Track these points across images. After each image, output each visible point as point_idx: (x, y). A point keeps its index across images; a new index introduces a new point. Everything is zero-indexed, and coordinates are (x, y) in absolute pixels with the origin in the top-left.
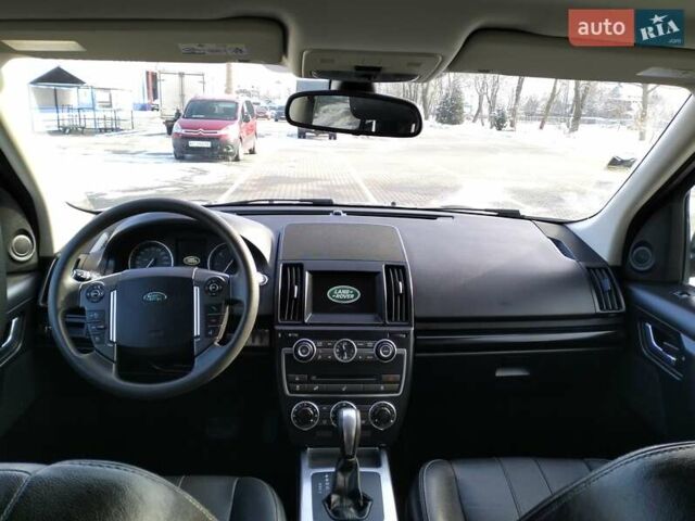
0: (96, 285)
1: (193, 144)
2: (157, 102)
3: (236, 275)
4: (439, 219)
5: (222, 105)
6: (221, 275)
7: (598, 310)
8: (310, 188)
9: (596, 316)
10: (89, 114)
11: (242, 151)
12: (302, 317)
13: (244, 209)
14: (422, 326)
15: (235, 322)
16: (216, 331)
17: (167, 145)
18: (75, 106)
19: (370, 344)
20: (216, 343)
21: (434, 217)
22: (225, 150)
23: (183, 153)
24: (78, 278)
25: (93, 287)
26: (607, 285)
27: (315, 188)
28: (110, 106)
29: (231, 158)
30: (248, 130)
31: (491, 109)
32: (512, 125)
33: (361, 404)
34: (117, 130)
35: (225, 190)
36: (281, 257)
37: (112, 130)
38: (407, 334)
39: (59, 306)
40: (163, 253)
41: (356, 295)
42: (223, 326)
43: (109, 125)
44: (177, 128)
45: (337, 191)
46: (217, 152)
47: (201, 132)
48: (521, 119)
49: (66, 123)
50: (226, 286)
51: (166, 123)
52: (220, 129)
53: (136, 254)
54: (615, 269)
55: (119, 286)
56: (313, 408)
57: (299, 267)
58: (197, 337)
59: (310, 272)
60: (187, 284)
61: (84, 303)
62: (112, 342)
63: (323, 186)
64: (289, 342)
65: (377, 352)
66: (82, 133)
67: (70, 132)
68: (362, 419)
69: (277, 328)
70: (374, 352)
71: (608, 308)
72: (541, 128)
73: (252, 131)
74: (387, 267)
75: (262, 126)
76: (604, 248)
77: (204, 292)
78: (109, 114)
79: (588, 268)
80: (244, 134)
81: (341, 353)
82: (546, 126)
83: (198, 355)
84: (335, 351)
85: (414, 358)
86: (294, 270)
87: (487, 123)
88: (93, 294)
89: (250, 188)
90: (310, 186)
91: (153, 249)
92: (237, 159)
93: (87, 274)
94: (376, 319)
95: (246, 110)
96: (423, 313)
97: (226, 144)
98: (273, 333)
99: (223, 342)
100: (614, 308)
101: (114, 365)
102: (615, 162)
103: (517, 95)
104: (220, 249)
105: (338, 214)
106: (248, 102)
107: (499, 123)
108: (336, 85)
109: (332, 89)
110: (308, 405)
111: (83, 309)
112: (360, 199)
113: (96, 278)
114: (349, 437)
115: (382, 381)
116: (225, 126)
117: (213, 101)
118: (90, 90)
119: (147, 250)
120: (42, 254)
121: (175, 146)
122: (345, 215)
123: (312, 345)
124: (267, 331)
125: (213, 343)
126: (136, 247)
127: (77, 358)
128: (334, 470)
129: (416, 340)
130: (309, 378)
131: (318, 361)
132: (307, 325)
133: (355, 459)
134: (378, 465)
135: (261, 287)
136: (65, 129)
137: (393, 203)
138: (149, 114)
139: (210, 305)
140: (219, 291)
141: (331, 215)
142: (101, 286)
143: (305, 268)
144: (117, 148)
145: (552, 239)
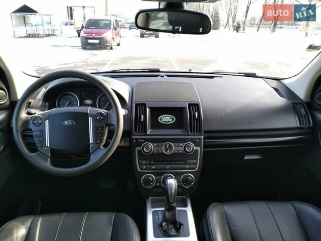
0: (38, 117)
1: (90, 41)
2: (72, 21)
3: (111, 111)
5: (104, 22)
6: (103, 111)
7: (299, 125)
8: (147, 62)
9: (298, 128)
10: (41, 28)
11: (114, 44)
12: (145, 131)
13: (115, 74)
14: (207, 135)
15: (111, 134)
16: (101, 140)
17: (78, 42)
18: (34, 24)
19: (181, 145)
20: (102, 147)
22: (106, 44)
23: (86, 45)
24: (29, 113)
25: (36, 118)
26: (303, 112)
27: (149, 62)
28: (51, 23)
29: (108, 48)
30: (116, 34)
31: (234, 21)
32: (243, 30)
33: (177, 176)
34: (54, 35)
35: (106, 64)
36: (134, 101)
37: (52, 35)
38: (200, 139)
40: (75, 101)
41: (173, 119)
42: (105, 138)
43: (50, 33)
44: (82, 34)
45: (160, 63)
46: (102, 45)
47: (94, 35)
48: (248, 26)
49: (30, 32)
50: (106, 117)
51: (77, 31)
52: (103, 34)
53: (60, 99)
55: (49, 117)
56: (152, 177)
57: (143, 105)
58: (92, 144)
59: (149, 108)
60: (85, 116)
61: (31, 126)
62: (47, 147)
63: (153, 61)
64: (140, 144)
65: (185, 149)
66: (38, 37)
67: (32, 37)
68: (177, 182)
69: (133, 137)
70: (183, 149)
71: (303, 124)
72: (258, 31)
73: (118, 34)
74: (189, 105)
75: (123, 32)
77: (95, 120)
78: (50, 27)
79: (293, 104)
80: (114, 36)
81: (166, 150)
82: (261, 29)
83: (92, 153)
84: (163, 148)
85: (204, 151)
86: (141, 106)
87: (232, 29)
88: (36, 122)
89: (118, 63)
90: (147, 61)
91: (68, 96)
92: (111, 48)
93: (33, 111)
94: (184, 132)
95: (115, 24)
96: (207, 129)
97: (106, 42)
98: (131, 140)
99: (105, 146)
100: (306, 124)
101: (49, 159)
102: (311, 47)
103: (246, 15)
104: (102, 96)
105: (162, 76)
106: (116, 21)
107: (237, 28)
108: (162, 5)
109: (161, 7)
110: (150, 176)
111: (31, 130)
112: (174, 69)
113: (38, 113)
114: (171, 193)
115: (187, 164)
116: (105, 32)
117: (99, 20)
118: (40, 16)
119: (65, 97)
120: (12, 99)
121: (82, 43)
122: (166, 77)
123: (151, 146)
124: (128, 138)
125: (100, 147)
126: (60, 96)
127: (29, 156)
128: (163, 209)
129: (204, 142)
130: (150, 162)
131: (155, 154)
132: (148, 135)
133: (174, 204)
134: (186, 206)
135: (124, 116)
136: (30, 35)
137: (190, 70)
138: (69, 26)
139: (98, 127)
140: (102, 119)
141: (159, 77)
142: (40, 117)
143: (147, 105)
144: (55, 44)
145: (274, 88)
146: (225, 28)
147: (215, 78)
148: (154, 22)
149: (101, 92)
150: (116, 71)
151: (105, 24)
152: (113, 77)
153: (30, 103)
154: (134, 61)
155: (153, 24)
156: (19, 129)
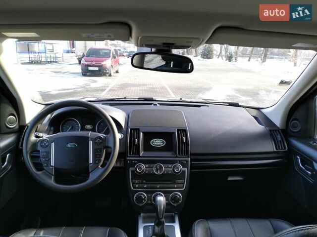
1: (90, 68)
2: (74, 49)
3: (109, 135)
4: (201, 107)
5: (104, 51)
6: (102, 135)
7: (275, 150)
8: (143, 89)
9: (274, 152)
10: (43, 55)
11: (113, 72)
12: (139, 153)
13: (113, 102)
14: (193, 157)
15: (108, 156)
16: (100, 161)
17: (79, 69)
18: (37, 51)
19: (170, 166)
20: (99, 167)
21: (199, 106)
22: (105, 71)
23: (86, 72)
24: (37, 137)
25: (44, 141)
26: (279, 138)
27: (146, 89)
28: (53, 51)
29: (107, 75)
30: (115, 62)
31: (226, 52)
32: (236, 60)
33: (166, 194)
34: (56, 62)
35: (105, 90)
36: (129, 126)
37: (54, 62)
38: (187, 161)
39: (28, 150)
40: (76, 124)
41: (164, 143)
42: (103, 159)
43: (52, 60)
44: (83, 61)
45: (155, 90)
46: (101, 72)
47: (94, 63)
48: (240, 56)
49: (33, 59)
50: (104, 140)
51: (78, 59)
52: (102, 62)
53: (64, 124)
54: (283, 130)
55: (55, 140)
56: (144, 195)
57: (138, 130)
58: (91, 164)
59: (143, 132)
60: (86, 139)
61: (39, 148)
62: (52, 166)
63: (149, 88)
64: (133, 165)
65: (173, 170)
66: (40, 63)
67: (35, 63)
68: (166, 200)
69: (128, 158)
70: (172, 169)
71: (279, 149)
72: (249, 60)
73: (117, 62)
74: (178, 130)
75: (122, 60)
76: (278, 120)
77: (94, 143)
78: (53, 55)
79: (270, 131)
80: (113, 64)
81: (157, 170)
82: (251, 60)
83: (91, 172)
84: (154, 169)
85: (190, 171)
86: (135, 131)
87: (224, 58)
88: (43, 144)
89: (116, 89)
91: (71, 122)
92: (110, 75)
93: (41, 135)
94: (173, 154)
95: (114, 53)
96: (193, 152)
97: (105, 69)
98: (125, 161)
99: (103, 166)
100: (282, 149)
101: (53, 177)
102: (282, 83)
104: (101, 122)
105: (155, 105)
106: (115, 50)
107: (230, 58)
110: (142, 194)
111: (39, 151)
113: (45, 136)
114: (160, 209)
115: (175, 183)
116: (105, 60)
117: (100, 49)
118: (44, 44)
119: (68, 122)
121: (82, 70)
122: (159, 105)
123: (144, 167)
124: (123, 159)
126: (64, 121)
127: (36, 174)
128: (153, 224)
129: (191, 164)
130: (142, 181)
131: (147, 174)
132: (141, 157)
133: (163, 220)
134: (174, 222)
135: (120, 139)
136: (32, 62)
139: (97, 149)
140: (101, 143)
141: (152, 105)
142: (47, 140)
143: (141, 130)
144: (56, 70)
145: (254, 117)
146: (218, 58)
150: (114, 99)
151: (105, 53)
152: (111, 105)
154: (132, 88)
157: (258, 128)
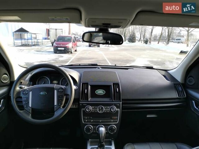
0: (26, 90)
1: (59, 49)
2: (49, 37)
3: (68, 87)
5: (67, 38)
6: (63, 87)
7: (178, 97)
8: (92, 61)
10: (30, 41)
12: (88, 99)
13: (71, 67)
14: (124, 102)
15: (67, 100)
16: (61, 104)
17: (52, 49)
18: (26, 38)
19: (108, 107)
20: (61, 107)
23: (56, 51)
24: (21, 88)
25: (25, 90)
26: (180, 89)
28: (36, 38)
30: (75, 45)
31: (144, 38)
32: (150, 43)
33: (106, 126)
34: (38, 45)
36: (81, 81)
37: (37, 45)
38: (120, 104)
40: (47, 80)
41: (104, 92)
42: (64, 102)
44: (54, 44)
45: (100, 61)
46: (66, 51)
47: (62, 45)
48: (152, 41)
49: (24, 43)
50: (64, 90)
51: (52, 43)
55: (32, 90)
56: (91, 127)
57: (87, 84)
58: (56, 105)
59: (90, 85)
60: (53, 89)
61: (22, 95)
62: (30, 107)
63: (96, 60)
64: (84, 107)
65: (111, 110)
66: (28, 46)
67: (25, 46)
68: (106, 130)
69: (80, 102)
70: (109, 110)
72: (158, 43)
74: (113, 84)
75: (78, 43)
77: (58, 92)
78: (36, 41)
79: (174, 84)
80: (73, 46)
81: (100, 110)
83: (56, 111)
84: (98, 110)
85: (122, 111)
86: (85, 85)
87: (143, 42)
88: (24, 92)
89: (75, 61)
91: (44, 79)
93: (23, 86)
94: (110, 100)
95: (74, 39)
96: (124, 98)
97: (68, 49)
98: (79, 104)
99: (63, 107)
100: (182, 96)
101: (30, 114)
102: (182, 52)
103: (151, 34)
104: (64, 79)
105: (99, 68)
106: (74, 37)
107: (146, 42)
108: (97, 29)
109: (96, 31)
110: (90, 126)
111: (21, 98)
112: (106, 64)
113: (26, 87)
114: (102, 136)
115: (112, 119)
116: (68, 43)
117: (65, 37)
118: (30, 34)
119: (42, 79)
120: (11, 80)
121: (54, 49)
122: (101, 68)
123: (91, 108)
124: (77, 103)
125: (60, 107)
126: (39, 79)
127: (19, 112)
128: (97, 146)
129: (122, 106)
130: (90, 118)
131: (93, 113)
132: (89, 101)
133: (104, 143)
134: (111, 145)
135: (75, 90)
136: (23, 45)
137: (115, 65)
138: (47, 40)
139: (60, 96)
140: (62, 92)
141: (97, 68)
143: (89, 84)
144: (38, 50)
145: (163, 75)
146: (139, 42)
147: (129, 69)
148: (96, 38)
149: (63, 76)
150: (72, 65)
151: (68, 39)
153: (22, 82)
154: (85, 60)
155: (96, 39)
156: (14, 96)
157: (166, 82)
